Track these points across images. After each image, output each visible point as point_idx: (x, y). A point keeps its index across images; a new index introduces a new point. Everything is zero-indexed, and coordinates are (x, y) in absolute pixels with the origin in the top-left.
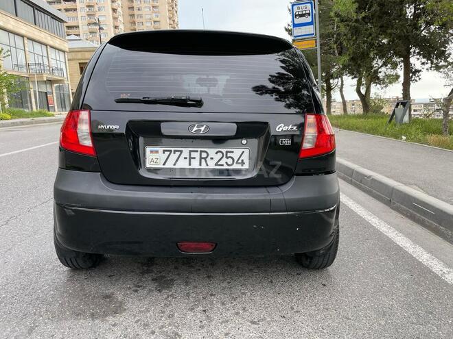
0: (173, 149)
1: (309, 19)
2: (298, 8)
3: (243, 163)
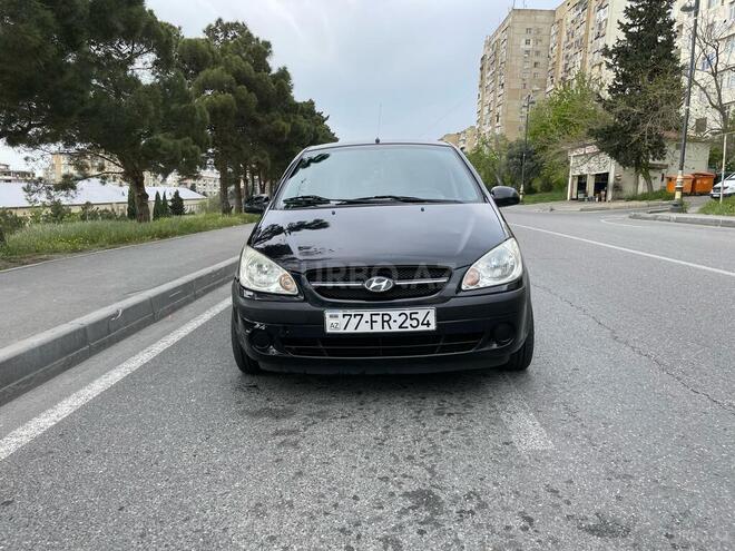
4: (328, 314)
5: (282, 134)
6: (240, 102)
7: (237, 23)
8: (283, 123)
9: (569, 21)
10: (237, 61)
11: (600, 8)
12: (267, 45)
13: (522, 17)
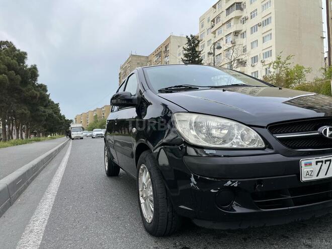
4: (303, 162)
5: (35, 97)
6: (11, 80)
7: (7, 42)
8: (36, 92)
9: (154, 61)
10: (8, 59)
11: (166, 57)
12: (25, 54)
13: (135, 58)
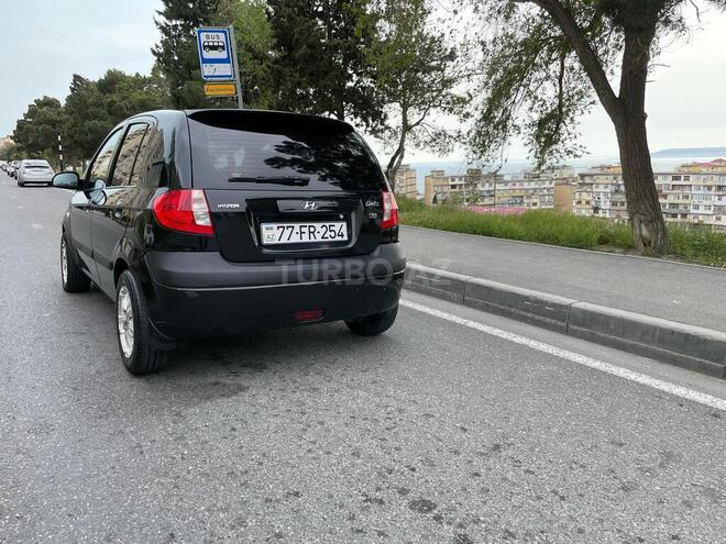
0: (285, 225)
1: (223, 55)
2: (207, 37)
3: (342, 236)
